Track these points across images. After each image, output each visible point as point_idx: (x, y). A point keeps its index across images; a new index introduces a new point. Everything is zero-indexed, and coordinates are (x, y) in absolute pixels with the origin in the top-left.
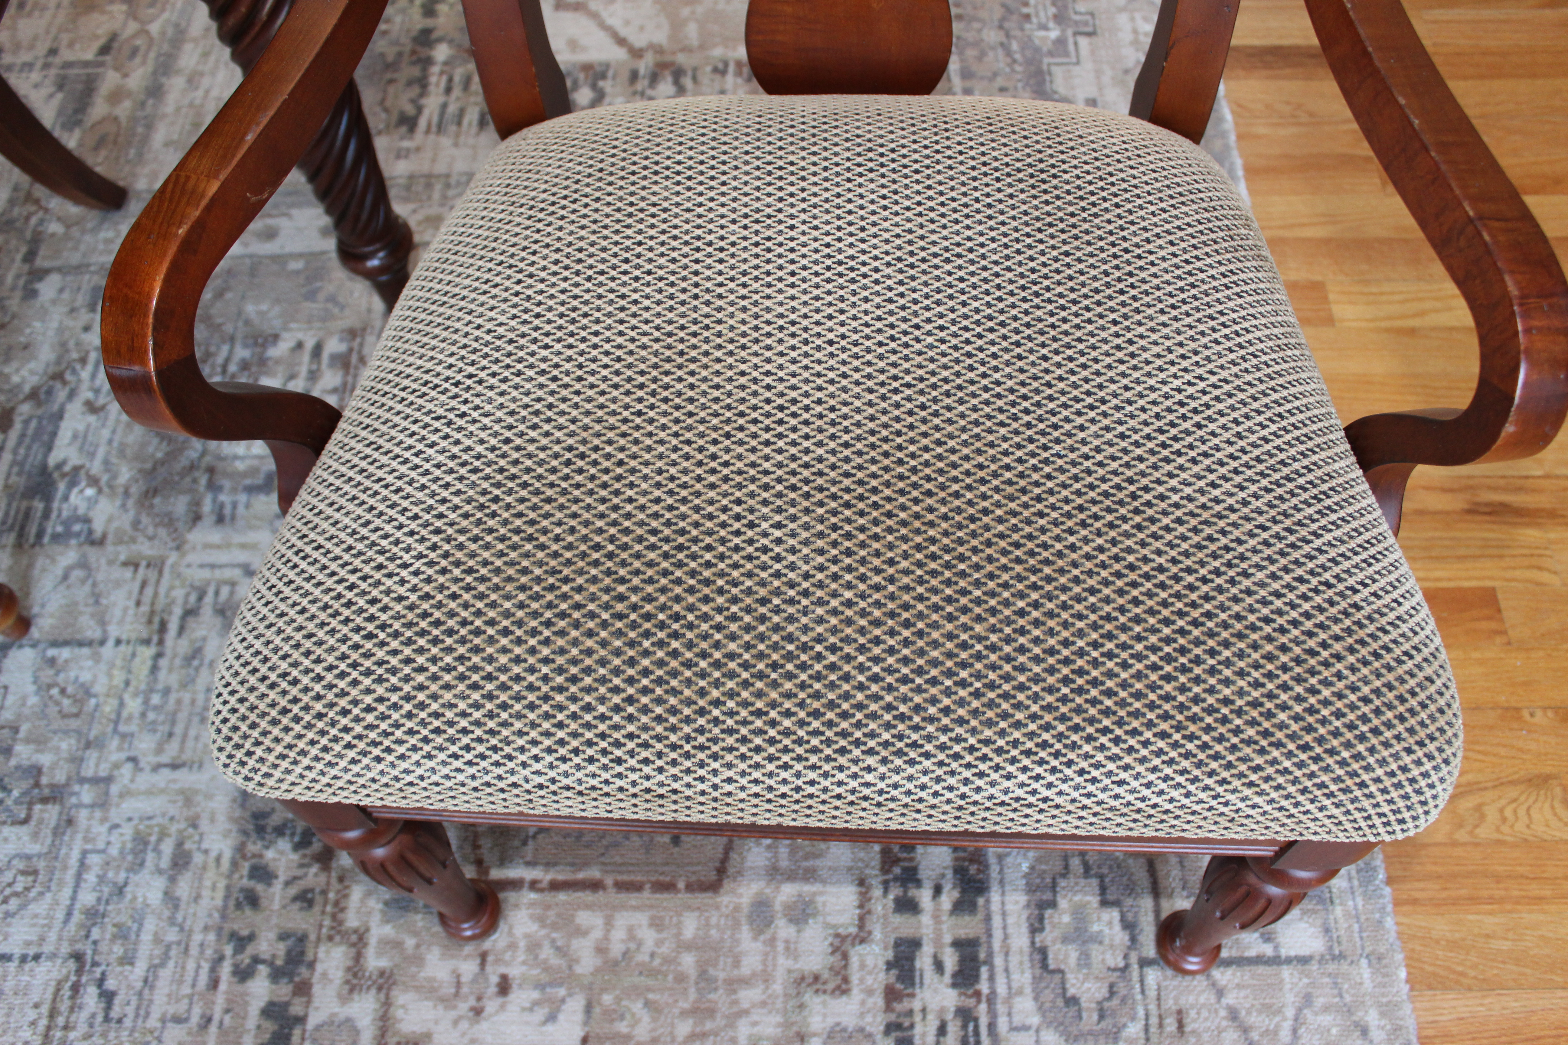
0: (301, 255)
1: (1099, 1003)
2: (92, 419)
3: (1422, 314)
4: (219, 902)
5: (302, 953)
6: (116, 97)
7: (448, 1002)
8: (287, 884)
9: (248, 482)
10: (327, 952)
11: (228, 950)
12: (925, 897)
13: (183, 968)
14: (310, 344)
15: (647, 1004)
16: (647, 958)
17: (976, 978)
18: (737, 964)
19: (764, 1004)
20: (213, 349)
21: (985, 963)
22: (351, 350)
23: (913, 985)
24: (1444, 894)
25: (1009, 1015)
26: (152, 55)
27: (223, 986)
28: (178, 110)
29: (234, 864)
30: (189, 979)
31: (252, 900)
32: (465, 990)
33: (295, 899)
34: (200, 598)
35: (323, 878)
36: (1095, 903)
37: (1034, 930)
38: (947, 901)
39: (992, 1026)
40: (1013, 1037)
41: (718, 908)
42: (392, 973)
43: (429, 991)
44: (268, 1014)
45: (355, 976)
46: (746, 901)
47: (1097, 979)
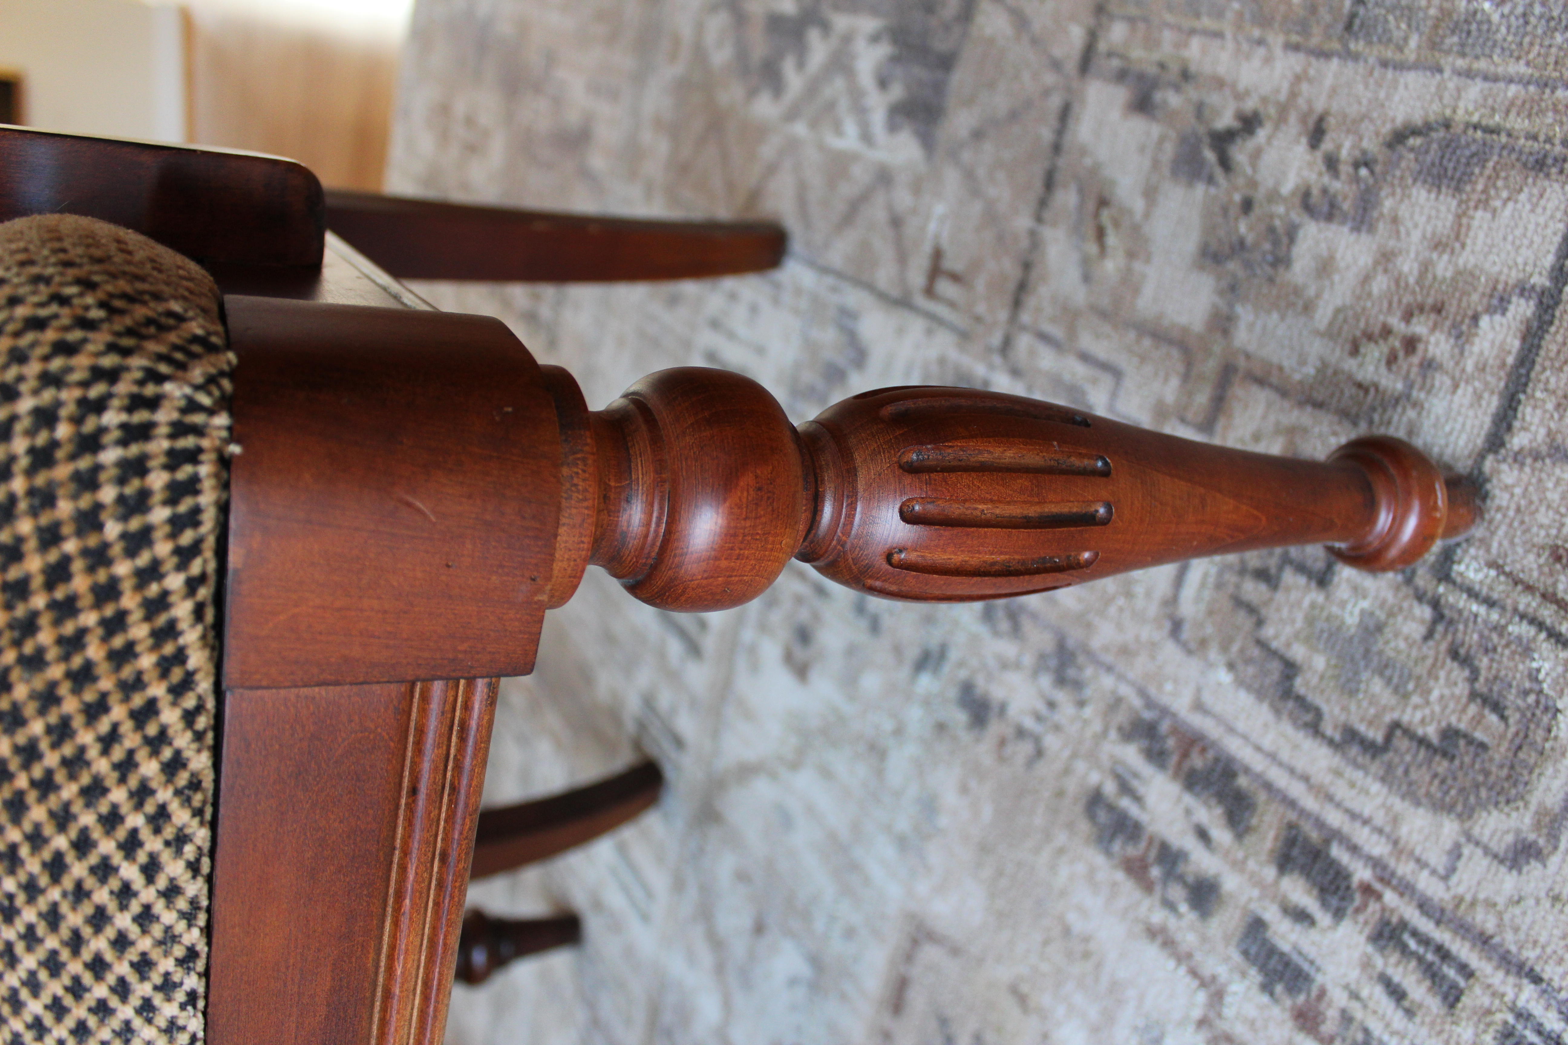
1: (1473, 695)
12: (1203, 859)
17: (1342, 873)
21: (1327, 842)
23: (1307, 977)
25: (1421, 864)
36: (1316, 596)
37: (1314, 728)
38: (1222, 835)
39: (1424, 906)
40: (1459, 885)
47: (1432, 674)
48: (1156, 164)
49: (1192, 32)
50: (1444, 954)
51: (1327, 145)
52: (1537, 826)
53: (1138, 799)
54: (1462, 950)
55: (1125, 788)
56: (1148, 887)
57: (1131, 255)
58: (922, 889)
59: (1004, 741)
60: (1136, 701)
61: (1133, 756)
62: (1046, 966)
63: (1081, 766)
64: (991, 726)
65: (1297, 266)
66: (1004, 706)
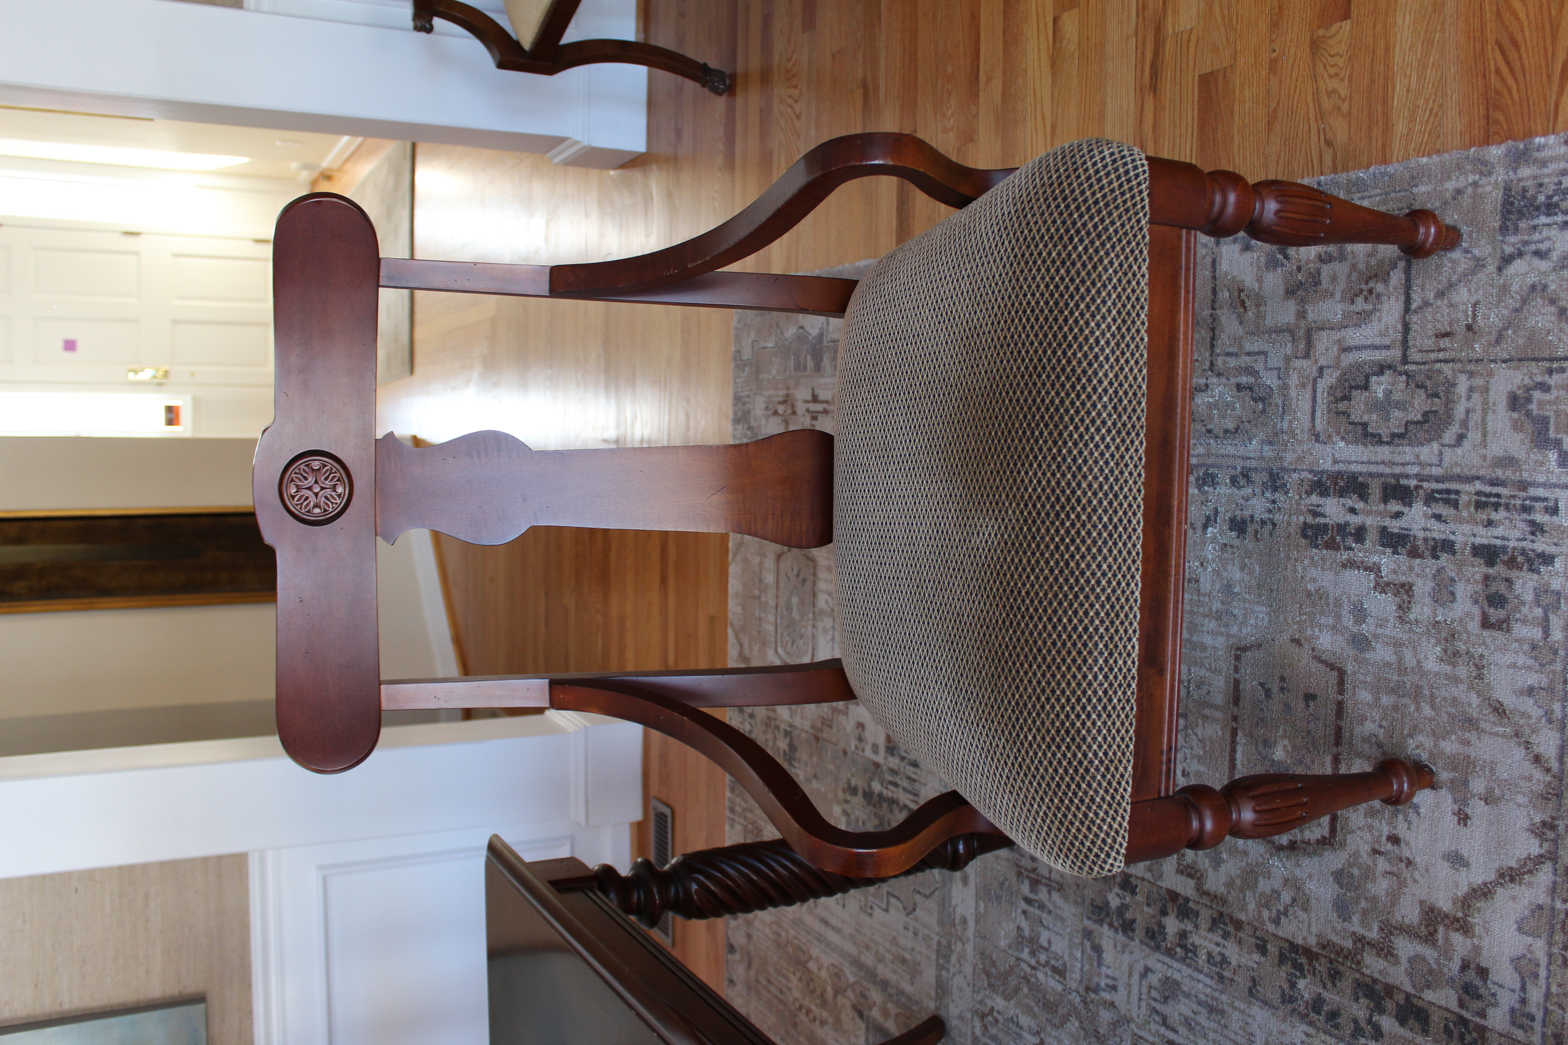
0: (977, 902)
1: (1428, 397)
3: (1044, 119)
5: (1367, 985)
6: (885, 1013)
7: (1402, 884)
8: (1325, 987)
9: (1095, 964)
10: (1367, 967)
11: (1363, 1041)
12: (1355, 520)
14: (1023, 905)
15: (1411, 736)
16: (1382, 731)
17: (1407, 488)
18: (1388, 665)
19: (1414, 649)
20: (1022, 974)
21: (1398, 480)
22: (1028, 877)
23: (1408, 536)
24: (1381, 123)
25: (1431, 465)
26: (865, 984)
28: (895, 972)
29: (1311, 1024)
31: (1333, 1015)
32: (1395, 869)
33: (1334, 985)
34: (1157, 1012)
35: (1323, 960)
36: (1366, 394)
37: (1381, 442)
38: (1359, 505)
39: (1438, 480)
40: (1445, 464)
41: (1355, 673)
42: (1381, 921)
43: (1394, 897)
44: (1402, 1022)
45: (1382, 950)
46: (1351, 652)
47: (1413, 397)
48: (1259, 267)
50: (1448, 491)
52: (1461, 426)
53: (1323, 515)
54: (1454, 486)
55: (1315, 514)
56: (1337, 549)
57: (1258, 306)
58: (1234, 630)
59: (1256, 532)
60: (1310, 476)
61: (1315, 499)
62: (1304, 617)
63: (1294, 518)
64: (1249, 529)
65: (1324, 282)
66: (1252, 517)
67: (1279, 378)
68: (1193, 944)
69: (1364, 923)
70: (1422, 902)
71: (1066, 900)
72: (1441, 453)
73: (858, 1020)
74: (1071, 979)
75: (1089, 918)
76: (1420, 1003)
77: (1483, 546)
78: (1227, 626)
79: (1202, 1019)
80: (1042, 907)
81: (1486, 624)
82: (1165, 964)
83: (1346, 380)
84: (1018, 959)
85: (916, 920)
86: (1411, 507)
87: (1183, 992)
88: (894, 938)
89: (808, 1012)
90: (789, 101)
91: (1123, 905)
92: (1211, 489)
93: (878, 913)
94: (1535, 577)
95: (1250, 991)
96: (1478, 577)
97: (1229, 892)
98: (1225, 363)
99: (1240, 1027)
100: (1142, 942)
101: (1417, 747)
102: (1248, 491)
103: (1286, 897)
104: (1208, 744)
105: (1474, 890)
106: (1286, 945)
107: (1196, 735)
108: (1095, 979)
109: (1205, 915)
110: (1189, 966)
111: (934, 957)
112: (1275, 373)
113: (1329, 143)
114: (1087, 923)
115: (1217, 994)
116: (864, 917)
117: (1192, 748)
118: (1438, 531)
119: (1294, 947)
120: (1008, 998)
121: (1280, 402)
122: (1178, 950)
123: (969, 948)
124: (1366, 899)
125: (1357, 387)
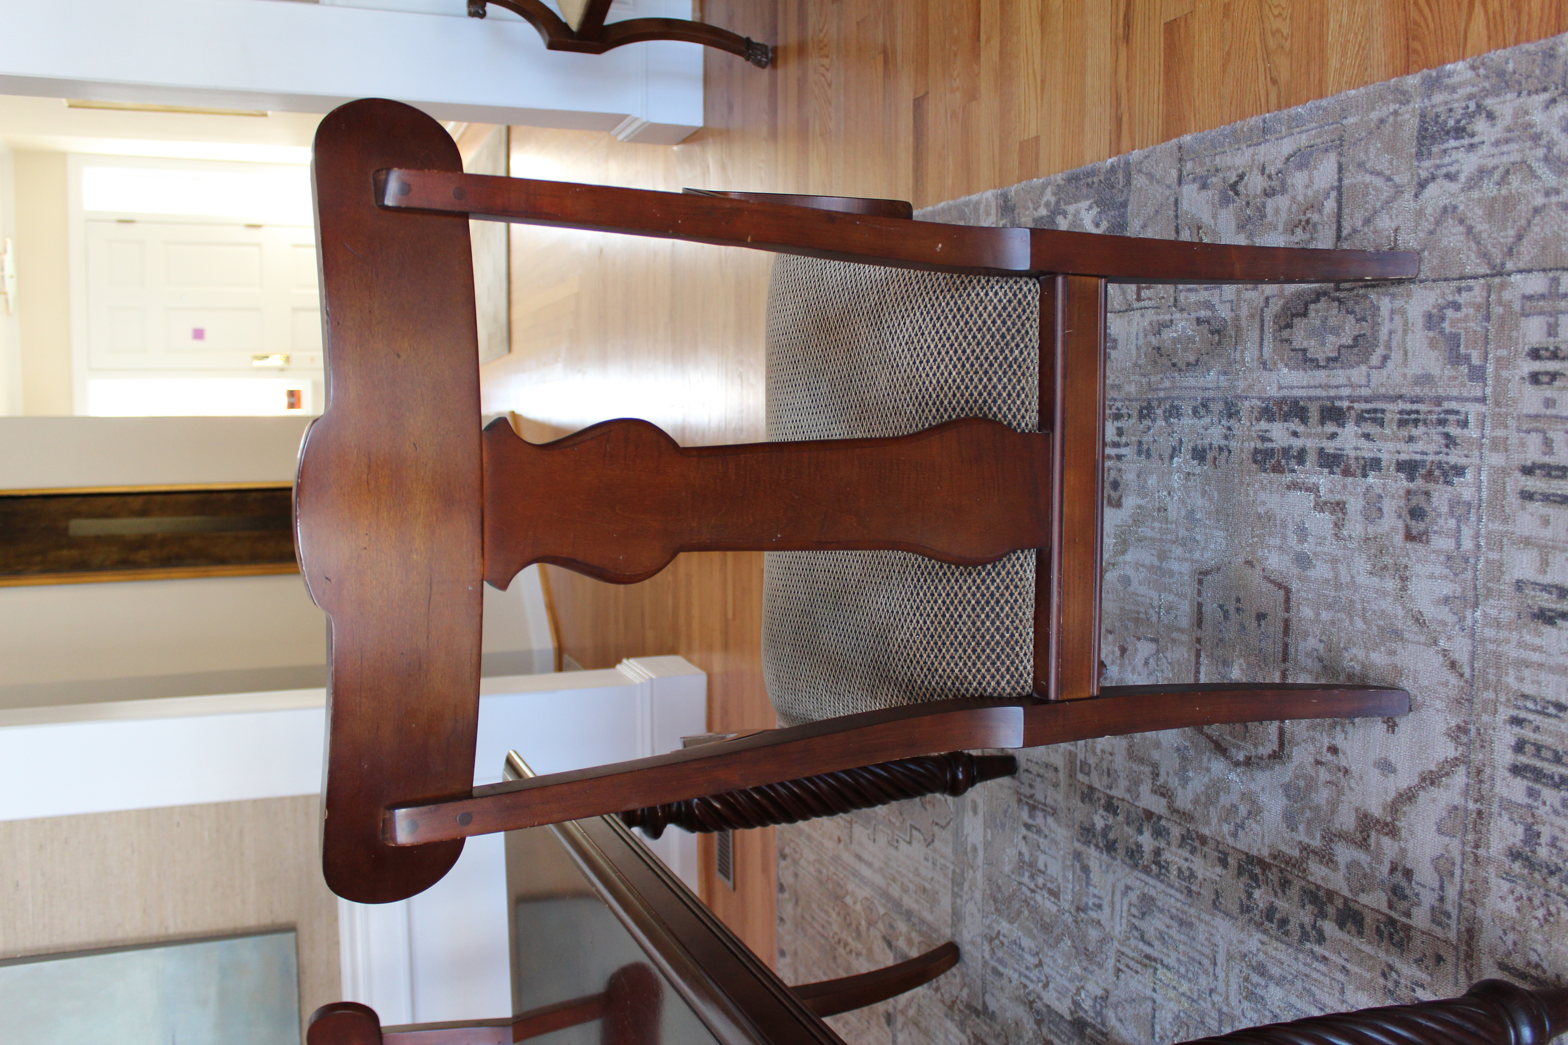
0: (985, 830)
1: (1357, 321)
2: (1051, 985)
3: (1034, 74)
4: (1283, 947)
5: (1311, 892)
6: (910, 942)
7: (1340, 792)
8: (1276, 896)
9: (1084, 885)
10: (1312, 874)
11: (1308, 945)
12: (1297, 443)
13: (1316, 980)
14: (1024, 831)
15: (1346, 649)
16: (1322, 645)
17: (1340, 410)
18: (1327, 581)
19: (1349, 565)
20: (1023, 898)
21: (1333, 403)
22: (1027, 803)
23: (1342, 455)
24: (1317, 59)
25: (1361, 387)
26: (893, 915)
27: (1327, 954)
28: (917, 901)
29: (1265, 932)
30: (1322, 978)
31: (1284, 922)
32: (1334, 778)
33: (1284, 892)
34: (1136, 928)
35: (1274, 870)
36: (1305, 321)
37: (1318, 367)
38: (1301, 429)
39: (1367, 400)
40: (1372, 385)
41: (1298, 591)
42: (1323, 830)
43: (1334, 805)
44: (1341, 925)
45: (1324, 857)
46: (1295, 570)
47: (1345, 323)
48: (1213, 204)
49: (1216, 154)
50: (1375, 411)
51: (1267, 172)
52: (1385, 348)
53: (1270, 440)
54: (1380, 405)
55: (1264, 439)
56: (1283, 472)
58: (1197, 555)
59: (1215, 459)
60: (1259, 403)
61: (1263, 425)
62: (1255, 540)
63: (1246, 444)
64: (1208, 456)
65: (1269, 216)
66: (1211, 444)
67: (1232, 310)
68: (1166, 861)
69: (1309, 833)
70: (1357, 810)
71: (1059, 825)
72: (1369, 375)
73: (887, 950)
74: (1065, 900)
75: (1078, 840)
76: (1356, 907)
77: (1405, 462)
78: (1191, 551)
79: (1173, 932)
80: (1039, 832)
81: (1409, 537)
82: (1142, 881)
83: (1288, 309)
84: (1020, 883)
85: (935, 851)
86: (1344, 427)
87: (1158, 907)
88: (917, 869)
89: (846, 945)
90: (822, 70)
91: (1106, 825)
92: (1176, 421)
93: (903, 846)
94: (1449, 488)
95: (1214, 903)
96: (1402, 492)
97: (1195, 809)
98: (1187, 298)
99: (1206, 939)
100: (1123, 861)
101: (1352, 660)
102: (1207, 420)
103: (1243, 810)
104: (1176, 666)
105: (1401, 795)
106: (1244, 856)
107: (1166, 658)
108: (1084, 899)
109: (1176, 832)
110: (1162, 881)
111: (949, 885)
112: (1228, 305)
113: (1274, 81)
114: (1077, 845)
115: (1186, 908)
116: (892, 851)
117: (1162, 672)
118: (1368, 450)
119: (1250, 859)
120: (1011, 922)
121: (1233, 334)
122: (1153, 867)
123: (979, 875)
124: (1310, 809)
125: (1298, 315)
